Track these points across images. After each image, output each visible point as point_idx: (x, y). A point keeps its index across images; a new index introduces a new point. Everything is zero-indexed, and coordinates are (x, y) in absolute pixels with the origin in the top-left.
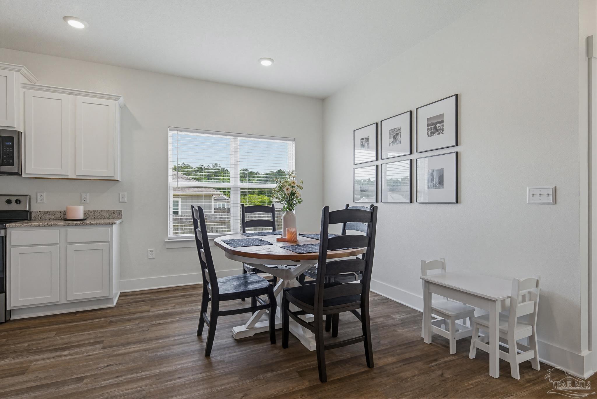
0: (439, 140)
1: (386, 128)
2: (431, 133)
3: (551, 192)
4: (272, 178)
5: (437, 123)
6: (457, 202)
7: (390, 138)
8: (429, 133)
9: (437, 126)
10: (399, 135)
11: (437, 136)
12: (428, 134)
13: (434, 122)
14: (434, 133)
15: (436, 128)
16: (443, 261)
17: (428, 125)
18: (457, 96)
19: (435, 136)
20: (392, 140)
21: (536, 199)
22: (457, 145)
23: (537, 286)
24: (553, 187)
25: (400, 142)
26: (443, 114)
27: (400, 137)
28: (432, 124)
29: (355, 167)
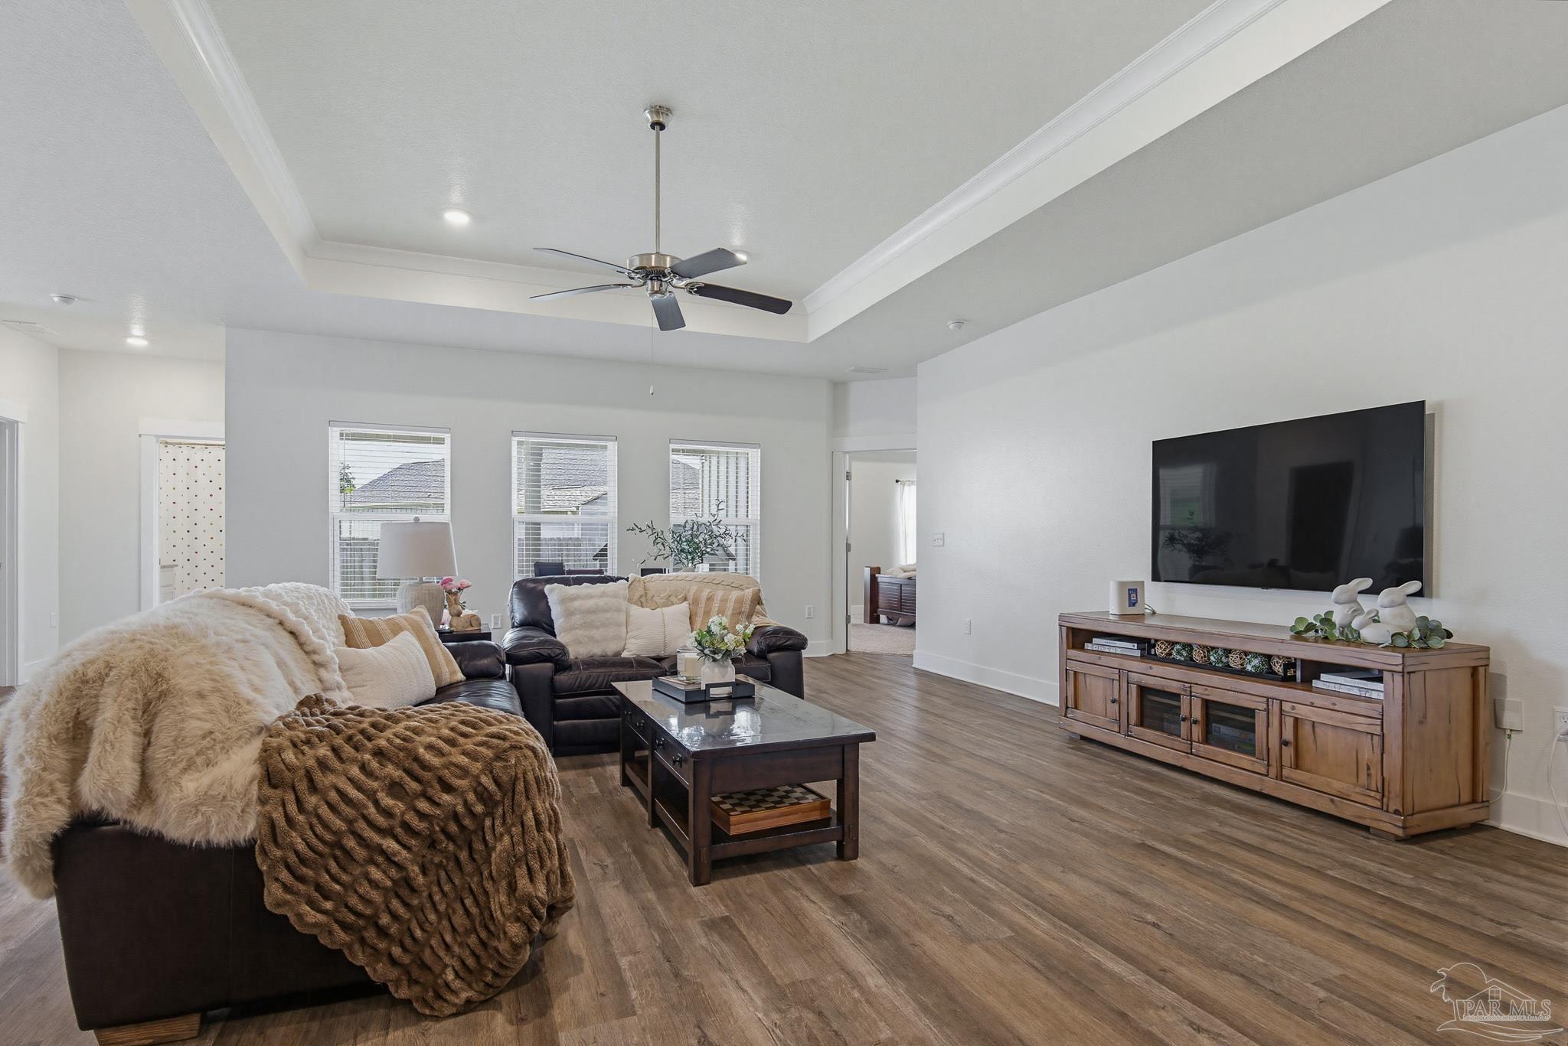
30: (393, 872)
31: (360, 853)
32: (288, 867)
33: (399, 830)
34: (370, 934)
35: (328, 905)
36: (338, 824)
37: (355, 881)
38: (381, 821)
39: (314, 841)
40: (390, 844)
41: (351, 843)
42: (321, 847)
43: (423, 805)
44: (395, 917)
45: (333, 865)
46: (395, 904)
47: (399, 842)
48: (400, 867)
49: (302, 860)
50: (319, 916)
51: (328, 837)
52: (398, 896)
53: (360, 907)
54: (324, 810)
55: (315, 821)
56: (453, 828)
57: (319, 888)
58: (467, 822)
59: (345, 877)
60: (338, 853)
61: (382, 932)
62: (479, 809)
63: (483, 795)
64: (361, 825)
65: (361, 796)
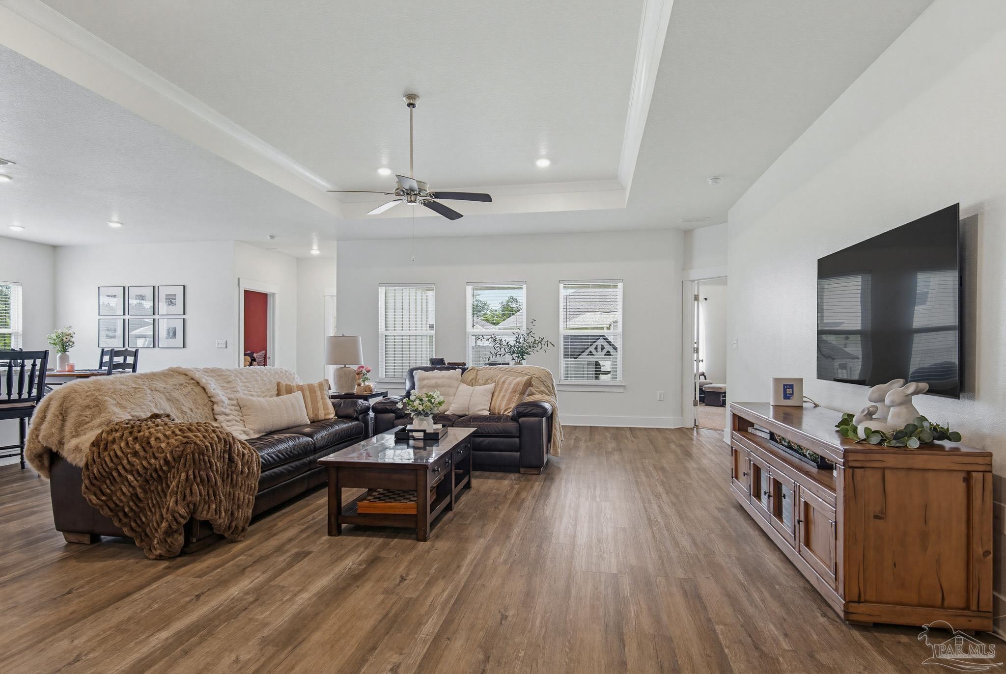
0: (171, 309)
1: (133, 293)
3: (225, 342)
5: (172, 299)
6: (184, 347)
8: (167, 304)
13: (170, 297)
14: (170, 304)
15: (171, 301)
17: (166, 299)
18: (184, 286)
19: (171, 307)
21: (219, 346)
22: (184, 314)
24: (226, 340)
26: (176, 294)
28: (169, 299)
29: (102, 317)
30: (131, 490)
31: (118, 479)
32: (89, 478)
33: (134, 472)
34: (121, 514)
35: (104, 498)
36: (111, 465)
37: (116, 490)
38: (128, 467)
39: (102, 470)
40: (130, 477)
41: (115, 474)
42: (104, 474)
43: (144, 463)
44: (131, 509)
45: (108, 481)
46: (131, 504)
47: (134, 477)
48: (134, 488)
49: (96, 478)
50: (98, 501)
51: (107, 470)
52: (133, 501)
53: (117, 502)
54: (107, 459)
55: (103, 462)
56: (154, 475)
57: (101, 491)
58: (161, 473)
59: (112, 488)
60: (111, 477)
61: (126, 515)
62: (165, 468)
63: (166, 462)
64: (120, 468)
65: (122, 454)
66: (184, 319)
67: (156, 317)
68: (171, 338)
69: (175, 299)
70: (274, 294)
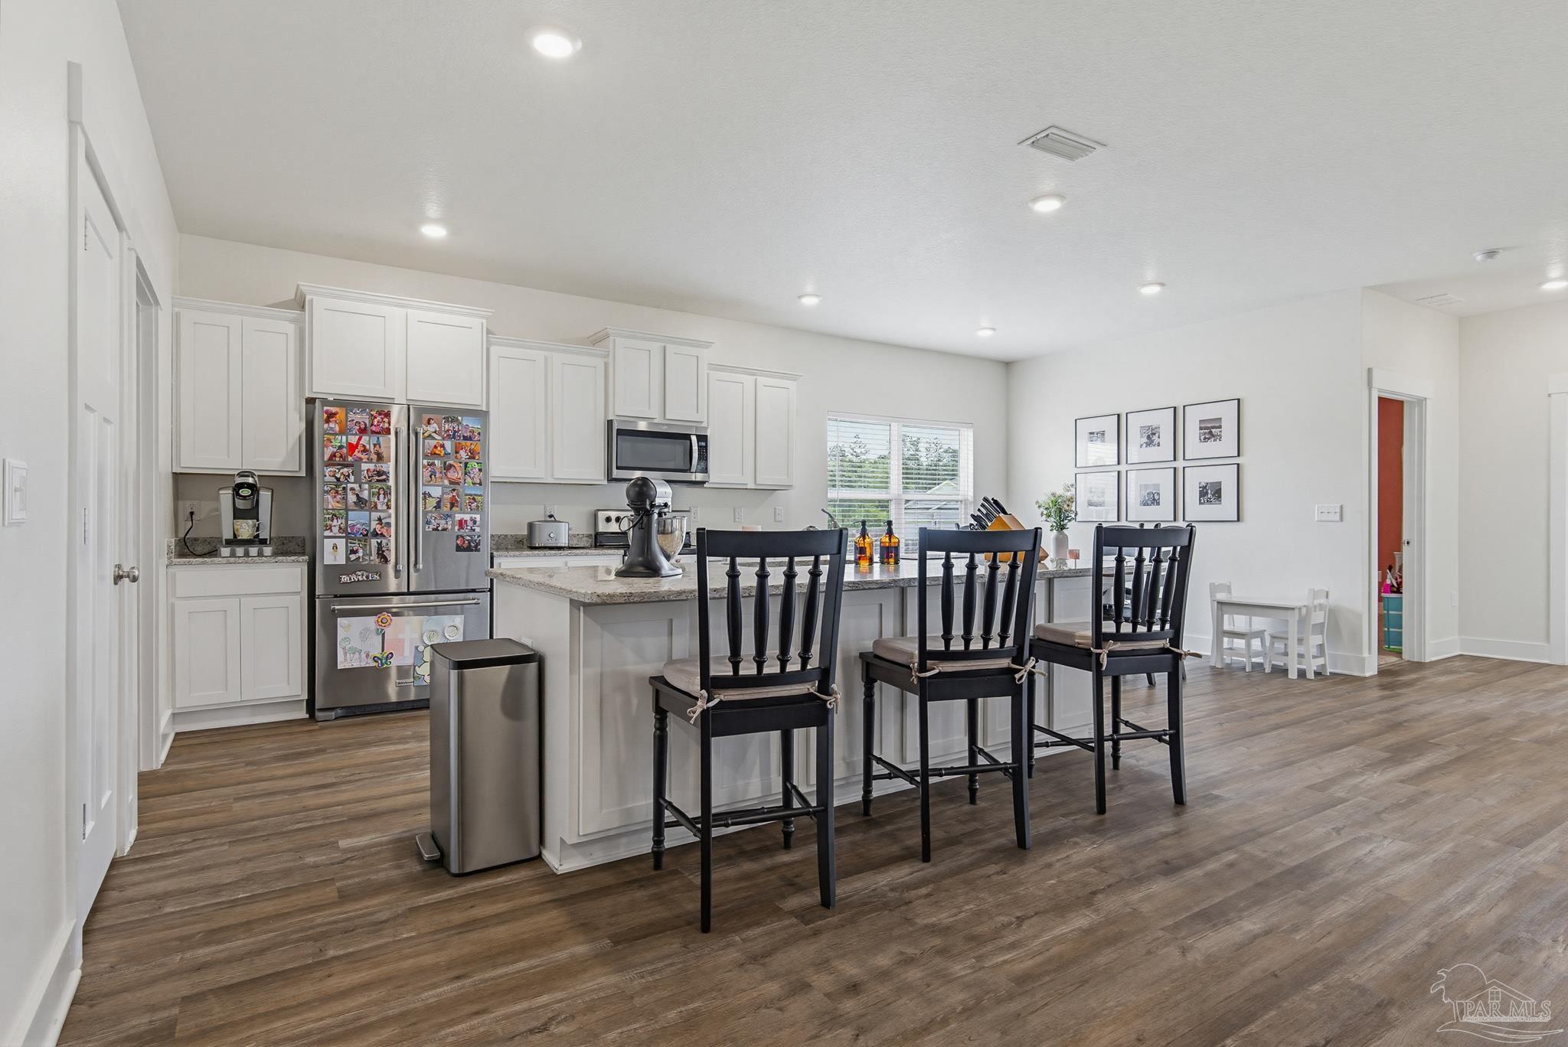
0: (1212, 448)
1: (1136, 424)
2: (1205, 438)
3: (1338, 510)
4: (912, 474)
5: (1213, 427)
6: (1238, 520)
7: (1142, 437)
8: (1202, 438)
9: (1213, 430)
10: (1157, 435)
11: (1213, 442)
12: (1200, 440)
13: (1209, 425)
14: (1209, 439)
15: (1211, 432)
16: (1228, 584)
17: (1201, 429)
18: (1239, 400)
19: (1211, 443)
20: (1145, 440)
21: (1325, 517)
22: (1239, 455)
23: (1327, 597)
24: (1339, 505)
25: (1159, 445)
26: (1221, 419)
27: (1159, 437)
28: (1206, 428)
29: (1079, 470)
66: (1238, 464)
67: (1180, 464)
68: (1209, 502)
69: (1220, 427)
70: (1421, 402)
